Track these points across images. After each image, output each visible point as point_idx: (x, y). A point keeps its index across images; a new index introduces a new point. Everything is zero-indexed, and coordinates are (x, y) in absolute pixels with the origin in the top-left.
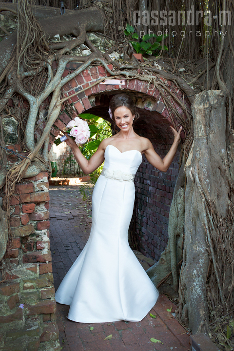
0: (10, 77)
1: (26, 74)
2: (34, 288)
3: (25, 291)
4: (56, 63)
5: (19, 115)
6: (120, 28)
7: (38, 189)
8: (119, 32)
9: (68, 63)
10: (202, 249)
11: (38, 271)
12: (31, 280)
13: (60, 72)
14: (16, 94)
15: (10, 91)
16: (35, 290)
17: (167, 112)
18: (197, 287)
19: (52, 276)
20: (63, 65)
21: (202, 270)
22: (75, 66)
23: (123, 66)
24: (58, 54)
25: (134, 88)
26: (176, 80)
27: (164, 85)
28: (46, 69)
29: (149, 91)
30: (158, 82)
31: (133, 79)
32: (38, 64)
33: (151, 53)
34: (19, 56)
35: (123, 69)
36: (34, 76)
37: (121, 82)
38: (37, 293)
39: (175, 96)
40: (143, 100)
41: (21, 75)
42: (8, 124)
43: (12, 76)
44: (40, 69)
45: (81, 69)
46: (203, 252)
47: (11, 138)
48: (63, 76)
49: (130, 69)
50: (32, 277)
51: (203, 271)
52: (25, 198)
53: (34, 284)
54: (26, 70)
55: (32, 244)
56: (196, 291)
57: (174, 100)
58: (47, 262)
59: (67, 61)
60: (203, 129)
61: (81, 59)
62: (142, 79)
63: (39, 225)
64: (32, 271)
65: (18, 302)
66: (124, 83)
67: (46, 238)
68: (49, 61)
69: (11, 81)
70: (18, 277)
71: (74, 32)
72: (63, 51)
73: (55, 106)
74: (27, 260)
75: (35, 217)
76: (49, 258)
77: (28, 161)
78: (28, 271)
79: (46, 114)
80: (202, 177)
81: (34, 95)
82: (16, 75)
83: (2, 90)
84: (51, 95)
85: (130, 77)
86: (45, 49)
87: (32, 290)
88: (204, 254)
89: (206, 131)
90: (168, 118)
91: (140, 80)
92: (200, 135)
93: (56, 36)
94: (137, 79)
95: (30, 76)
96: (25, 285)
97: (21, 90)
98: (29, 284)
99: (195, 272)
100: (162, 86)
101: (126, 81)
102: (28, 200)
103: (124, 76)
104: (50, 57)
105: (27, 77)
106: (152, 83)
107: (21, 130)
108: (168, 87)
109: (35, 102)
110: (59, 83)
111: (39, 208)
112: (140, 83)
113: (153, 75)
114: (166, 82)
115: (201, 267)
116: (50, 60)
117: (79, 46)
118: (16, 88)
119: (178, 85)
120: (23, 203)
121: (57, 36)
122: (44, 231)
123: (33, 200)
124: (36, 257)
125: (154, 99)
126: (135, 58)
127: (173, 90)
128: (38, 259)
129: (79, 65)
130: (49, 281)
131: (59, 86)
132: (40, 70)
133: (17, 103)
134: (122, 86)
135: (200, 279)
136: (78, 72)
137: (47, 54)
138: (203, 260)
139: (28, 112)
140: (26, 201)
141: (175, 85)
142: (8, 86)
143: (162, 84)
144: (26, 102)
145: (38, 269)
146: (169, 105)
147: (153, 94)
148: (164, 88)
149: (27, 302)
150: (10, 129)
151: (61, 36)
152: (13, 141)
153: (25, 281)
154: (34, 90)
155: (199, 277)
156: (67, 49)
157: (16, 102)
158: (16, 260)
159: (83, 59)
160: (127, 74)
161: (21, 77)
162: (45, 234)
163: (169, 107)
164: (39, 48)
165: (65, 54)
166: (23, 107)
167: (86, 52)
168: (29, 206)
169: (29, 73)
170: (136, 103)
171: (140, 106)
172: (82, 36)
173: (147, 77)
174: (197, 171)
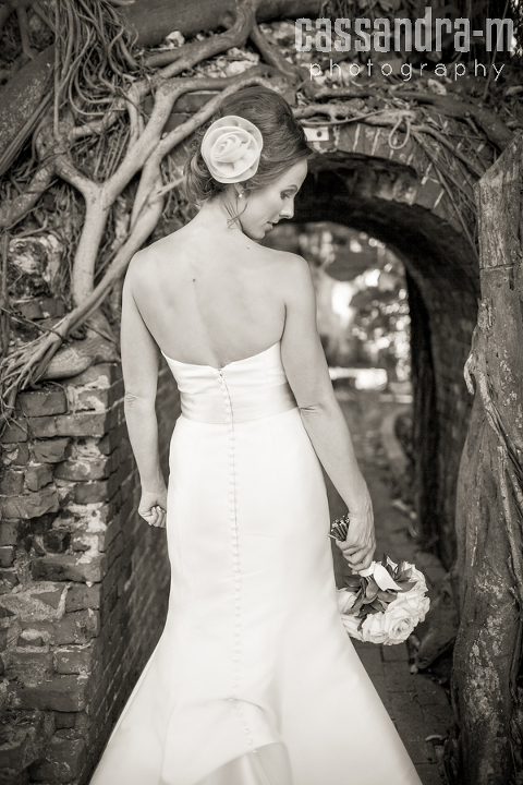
0: (39, 141)
1: (78, 131)
2: (42, 644)
3: (20, 650)
4: (148, 101)
5: (68, 230)
7: (82, 406)
9: (181, 96)
10: (496, 589)
11: (62, 604)
12: (40, 625)
13: (158, 114)
14: (59, 181)
15: (43, 174)
16: (45, 650)
17: (450, 207)
18: (478, 693)
19: (95, 619)
20: (164, 102)
21: (495, 647)
22: (198, 103)
23: (324, 91)
24: (156, 76)
25: (355, 147)
26: (473, 118)
27: (437, 134)
28: (126, 116)
29: (397, 152)
30: (422, 127)
31: (350, 124)
32: (106, 106)
34: (59, 88)
35: (325, 100)
36: (98, 136)
37: (319, 134)
38: (48, 657)
39: (471, 162)
40: (393, 177)
41: (65, 134)
42: (21, 250)
43: (45, 139)
44: (110, 117)
45: (209, 109)
46: (500, 596)
47: (31, 284)
48: (167, 128)
49: (345, 98)
50: (42, 617)
51: (497, 652)
52: (43, 426)
53: (45, 634)
54: (78, 124)
55: (61, 537)
56: (476, 704)
57: (469, 171)
58: (89, 584)
59: (176, 93)
60: (501, 246)
61: (216, 84)
62: (374, 119)
63: (81, 494)
64: (46, 602)
66: (325, 137)
67: (96, 524)
68: (130, 96)
69: (42, 152)
70: (10, 614)
71: (226, 21)
72: (173, 69)
73: (147, 204)
74: (41, 574)
75: (70, 473)
76: (93, 575)
77: (52, 338)
78: (36, 602)
80: (498, 383)
81: (101, 181)
82: (53, 135)
83: (28, 172)
84: (137, 177)
85: (339, 117)
86: (128, 69)
87: (37, 650)
88: (501, 603)
89: (508, 251)
90: (452, 221)
91: (370, 125)
92: (494, 263)
93: (171, 36)
94: (362, 121)
95: (91, 136)
96: (24, 634)
97: (67, 169)
98: (31, 634)
99: (476, 649)
100: (434, 137)
101: (331, 131)
102: (51, 430)
103: (325, 116)
104: (134, 85)
105: (80, 139)
106: (402, 131)
108: (452, 137)
109: (99, 198)
110: (154, 149)
111: (83, 451)
112: (370, 133)
113: (411, 109)
114: (445, 125)
115: (492, 638)
116: (135, 93)
117: (223, 53)
118: (55, 167)
119: (480, 129)
120: (39, 439)
121: (176, 35)
122: (91, 507)
123: (63, 432)
124: (62, 570)
125: (413, 174)
127: (466, 144)
128: (68, 575)
129: (207, 99)
130: (84, 631)
131: (155, 154)
132: (112, 119)
133: (63, 203)
134: (322, 144)
135: (488, 671)
136: (202, 116)
137: (131, 78)
138: (498, 621)
139: (84, 219)
140: (44, 433)
141: (472, 131)
142: (38, 163)
143: (432, 131)
144: (79, 196)
145: (63, 597)
146: (452, 185)
147: (407, 159)
148: (440, 142)
149: (22, 678)
150: (26, 263)
151: (189, 38)
152: (35, 290)
153: (24, 626)
154: (101, 168)
155: (485, 665)
156: (185, 64)
157: (58, 199)
158: (10, 573)
159: (222, 83)
160: (332, 110)
161: (66, 141)
162: (94, 514)
163: (453, 191)
164: (113, 66)
165: (179, 74)
166: (75, 210)
167: (237, 68)
168: (49, 446)
169: (86, 129)
170: (376, 186)
171: (384, 195)
172: (238, 30)
173: (390, 115)
174: (482, 366)
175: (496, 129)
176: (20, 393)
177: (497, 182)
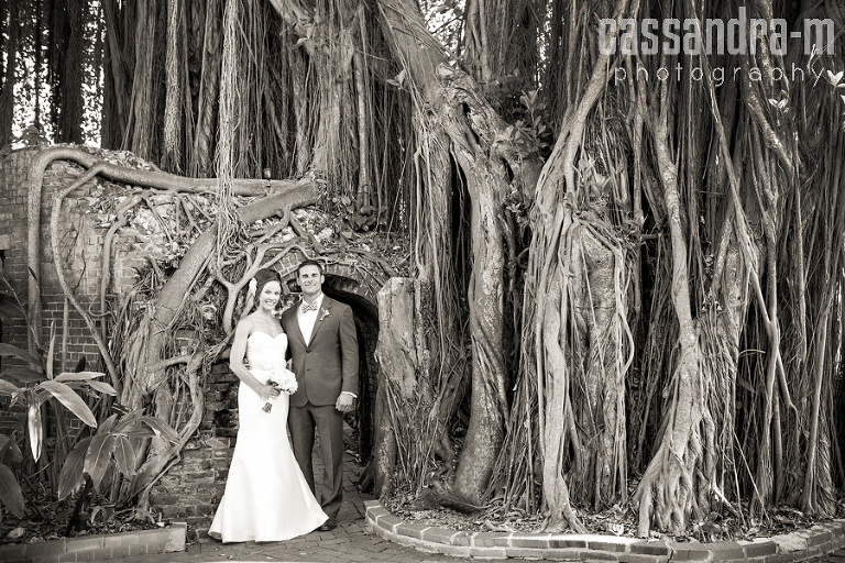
0: (210, 267)
1: (226, 263)
2: (225, 456)
3: (217, 458)
4: (255, 252)
5: (218, 302)
6: (335, 200)
8: (334, 204)
9: (267, 251)
11: (229, 443)
12: (223, 450)
13: (259, 259)
14: (216, 282)
15: (210, 280)
17: (370, 296)
20: (261, 254)
22: (274, 254)
23: (323, 251)
24: (257, 242)
25: (335, 273)
26: (379, 263)
27: (366, 269)
28: (245, 258)
29: (350, 275)
30: (360, 266)
31: (333, 264)
32: (237, 253)
33: (366, 228)
34: (219, 247)
35: (322, 255)
36: (233, 265)
39: (378, 280)
40: (348, 284)
41: (221, 264)
42: (207, 311)
43: (213, 266)
44: (239, 258)
45: (278, 257)
47: (210, 324)
48: (262, 263)
49: (331, 254)
50: (223, 448)
52: (221, 378)
53: (225, 453)
54: (225, 260)
55: (226, 421)
59: (266, 249)
60: (385, 314)
61: (280, 246)
62: (342, 263)
64: (224, 442)
65: (209, 468)
68: (247, 250)
69: (212, 271)
71: (278, 213)
72: (263, 239)
74: (218, 435)
75: (229, 396)
77: (224, 344)
78: (220, 442)
79: (244, 300)
81: (233, 282)
82: (216, 265)
85: (329, 262)
86: (245, 238)
91: (340, 265)
93: (257, 222)
94: (337, 263)
95: (230, 265)
96: (217, 453)
97: (221, 279)
100: (364, 270)
102: (223, 379)
104: (249, 246)
105: (226, 266)
106: (353, 267)
107: (220, 316)
108: (371, 270)
109: (234, 290)
111: (233, 388)
112: (340, 268)
114: (369, 265)
116: (249, 249)
117: (281, 231)
118: (216, 277)
119: (382, 268)
120: (218, 383)
121: (260, 221)
123: (227, 380)
124: (227, 432)
125: (356, 283)
126: (344, 237)
127: (377, 273)
128: (230, 434)
129: (277, 253)
135: (385, 457)
136: (275, 260)
137: (247, 243)
139: (227, 299)
140: (221, 380)
142: (208, 275)
143: (364, 268)
144: (225, 289)
146: (372, 288)
147: (354, 278)
148: (367, 272)
150: (209, 316)
151: (264, 221)
152: (213, 327)
153: (217, 450)
154: (233, 278)
156: (268, 236)
157: (216, 290)
158: (210, 433)
159: (282, 246)
160: (326, 259)
161: (221, 267)
163: (372, 290)
164: (239, 238)
165: (265, 241)
167: (287, 238)
168: (223, 385)
169: (228, 263)
170: (342, 286)
171: (345, 289)
172: (285, 220)
173: (348, 261)
174: (380, 353)
175: (388, 268)
176: (213, 364)
177: (384, 294)
